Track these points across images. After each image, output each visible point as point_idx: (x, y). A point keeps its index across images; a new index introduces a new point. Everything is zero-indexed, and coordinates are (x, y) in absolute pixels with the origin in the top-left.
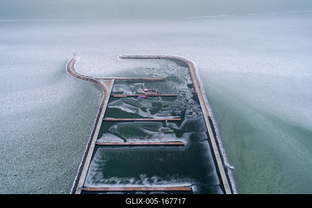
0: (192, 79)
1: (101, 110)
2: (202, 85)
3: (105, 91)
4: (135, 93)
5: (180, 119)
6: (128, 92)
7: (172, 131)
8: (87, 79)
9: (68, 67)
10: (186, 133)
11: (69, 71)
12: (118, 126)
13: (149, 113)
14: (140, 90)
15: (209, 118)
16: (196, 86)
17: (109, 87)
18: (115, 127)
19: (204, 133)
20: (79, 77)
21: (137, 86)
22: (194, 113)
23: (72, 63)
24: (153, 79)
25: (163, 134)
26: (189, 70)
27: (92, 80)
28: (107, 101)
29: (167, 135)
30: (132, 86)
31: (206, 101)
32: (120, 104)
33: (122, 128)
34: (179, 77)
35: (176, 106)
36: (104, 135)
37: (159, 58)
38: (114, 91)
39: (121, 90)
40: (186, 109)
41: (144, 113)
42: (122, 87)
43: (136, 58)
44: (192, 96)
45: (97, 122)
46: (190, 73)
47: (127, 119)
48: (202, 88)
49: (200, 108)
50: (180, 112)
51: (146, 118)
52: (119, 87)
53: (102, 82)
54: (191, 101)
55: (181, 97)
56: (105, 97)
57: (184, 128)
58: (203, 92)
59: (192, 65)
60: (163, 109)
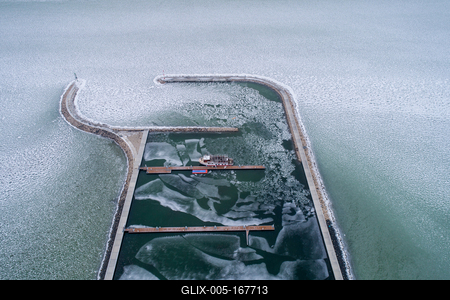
0: (290, 130)
1: (121, 207)
2: (309, 142)
3: (131, 160)
4: (186, 162)
5: (272, 227)
6: (173, 161)
7: (259, 257)
8: (97, 132)
9: (64, 103)
10: (287, 264)
11: (65, 112)
12: (155, 247)
13: (214, 212)
14: (196, 157)
15: (328, 222)
16: (299, 145)
17: (137, 149)
18: (149, 248)
19: (321, 261)
20: (82, 127)
21: (190, 147)
22: (299, 212)
23: (71, 93)
24: (218, 129)
25: (242, 267)
26: (284, 108)
27: (106, 134)
28: (132, 184)
29: (249, 267)
30: (181, 146)
31: (320, 181)
32: (157, 190)
33: (161, 252)
34: (267, 124)
35: (264, 192)
36: (126, 270)
37: (229, 82)
38: (148, 158)
39: (160, 155)
40: (282, 202)
41: (204, 212)
42: (162, 149)
43: (189, 81)
44: (292, 168)
45: (113, 236)
46: (285, 114)
47: (172, 229)
48: (309, 149)
49: (310, 197)
50: (272, 207)
51: (208, 224)
52: (156, 149)
53: (124, 138)
54: (291, 180)
55: (272, 172)
56: (130, 174)
57: (281, 249)
58: (313, 160)
59: (289, 95)
60: (239, 201)
